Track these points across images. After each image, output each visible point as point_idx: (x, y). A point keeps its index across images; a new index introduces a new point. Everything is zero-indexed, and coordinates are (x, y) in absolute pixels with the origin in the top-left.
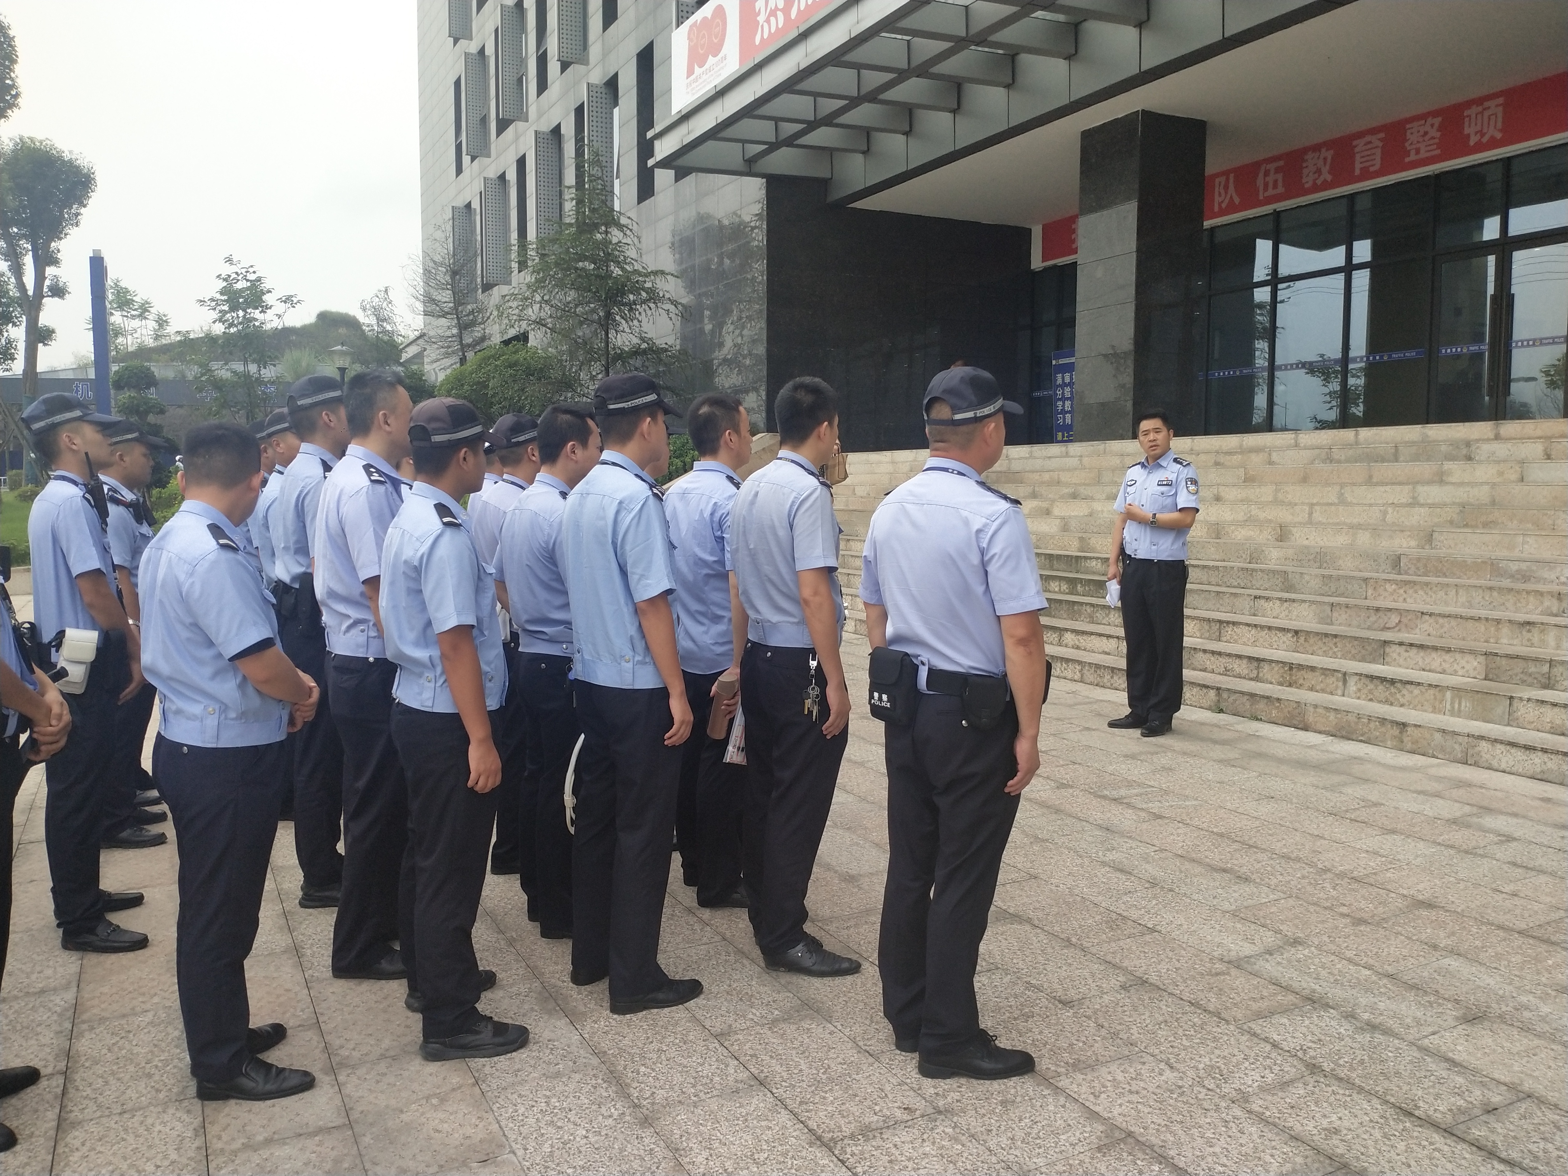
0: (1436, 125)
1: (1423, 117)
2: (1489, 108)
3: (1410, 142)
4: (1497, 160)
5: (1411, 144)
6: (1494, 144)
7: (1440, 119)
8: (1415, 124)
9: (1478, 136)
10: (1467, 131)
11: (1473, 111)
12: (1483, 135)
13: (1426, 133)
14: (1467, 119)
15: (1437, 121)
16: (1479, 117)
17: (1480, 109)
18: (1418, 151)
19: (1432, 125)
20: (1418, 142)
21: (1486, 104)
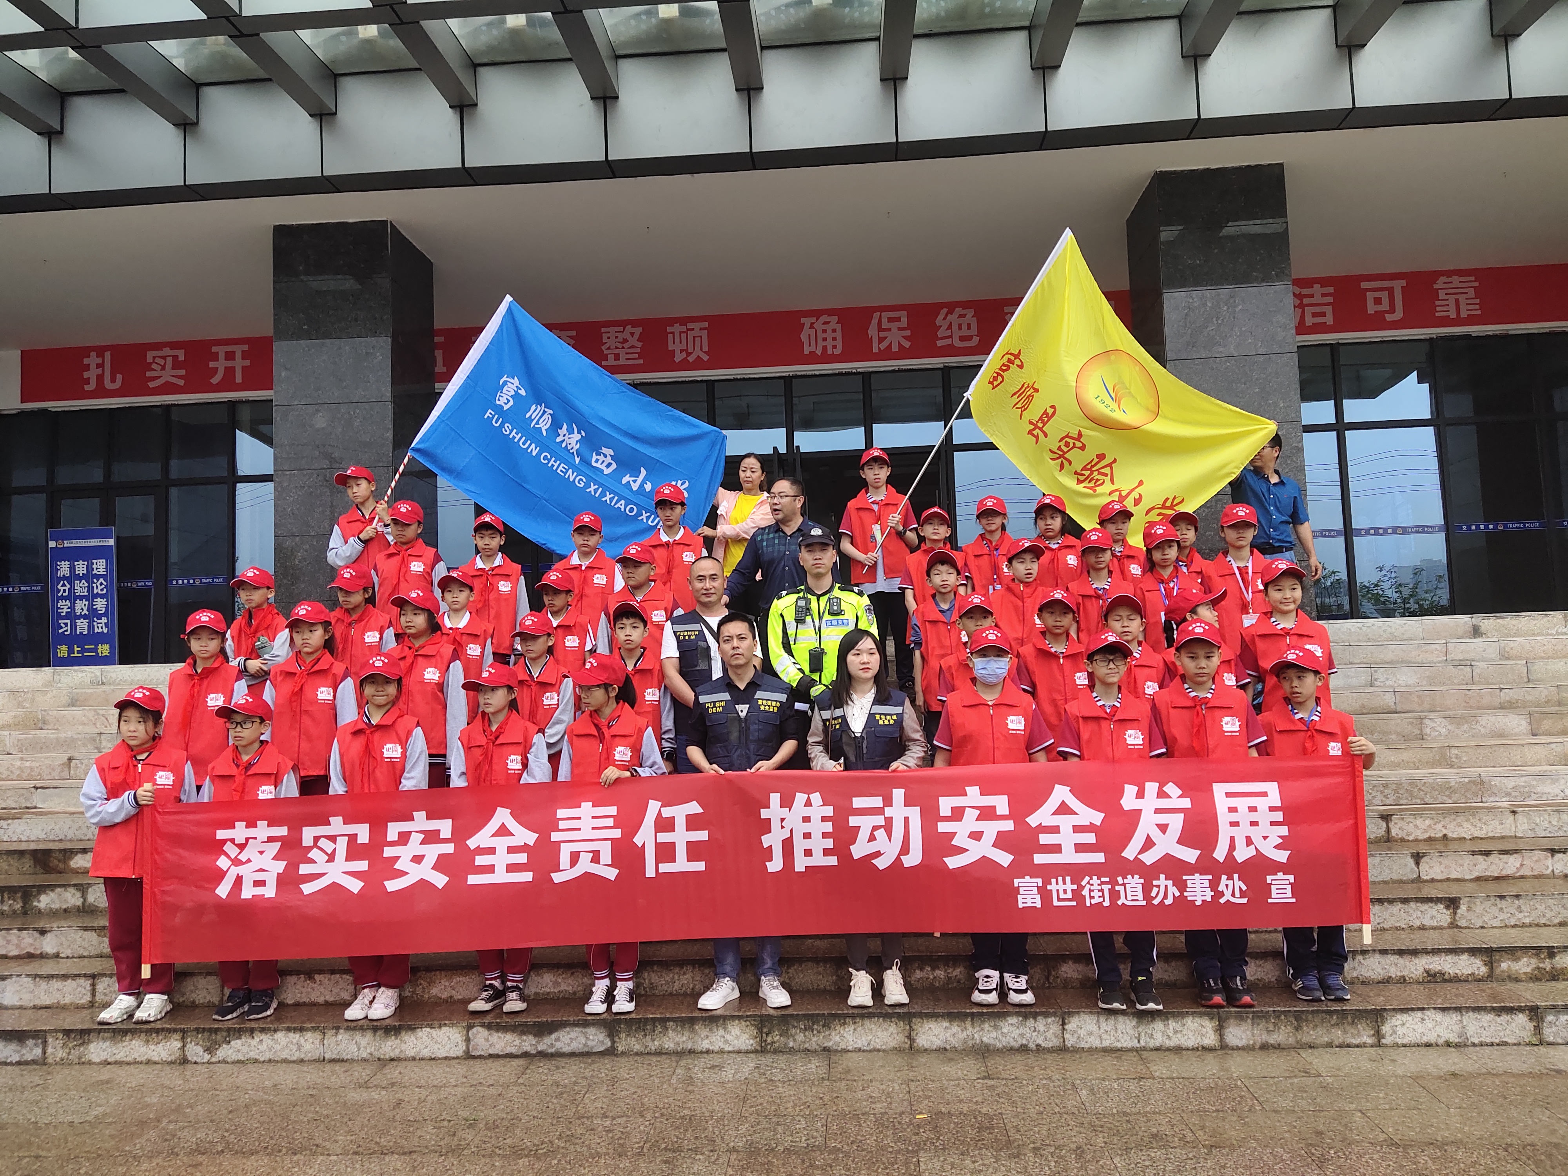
0: (636, 336)
1: (623, 323)
2: (693, 329)
3: (607, 346)
4: (702, 381)
5: (609, 348)
6: (699, 365)
7: (640, 329)
8: (612, 329)
9: (684, 354)
10: (671, 347)
11: (677, 328)
12: (688, 354)
13: (625, 341)
14: (670, 336)
15: (638, 330)
16: (684, 335)
17: (684, 329)
18: (617, 357)
19: (632, 334)
20: (617, 348)
21: (690, 325)
